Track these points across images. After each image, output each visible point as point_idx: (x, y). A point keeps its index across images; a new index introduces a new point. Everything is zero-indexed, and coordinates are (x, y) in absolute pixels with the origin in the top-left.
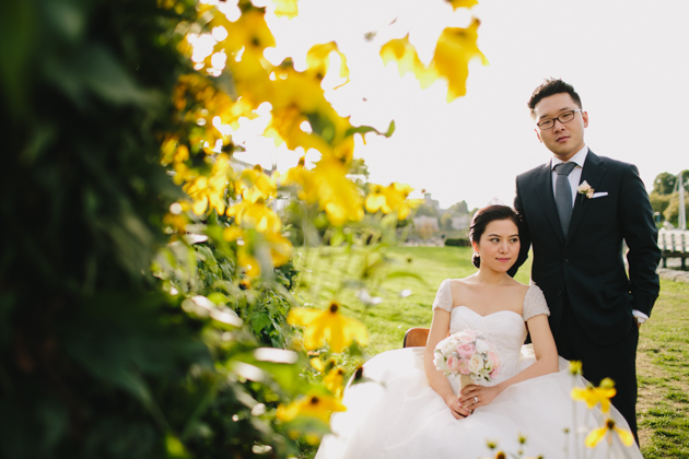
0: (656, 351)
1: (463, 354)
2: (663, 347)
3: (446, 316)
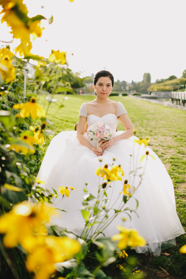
0: (176, 136)
1: (101, 130)
2: (179, 135)
3: (85, 119)
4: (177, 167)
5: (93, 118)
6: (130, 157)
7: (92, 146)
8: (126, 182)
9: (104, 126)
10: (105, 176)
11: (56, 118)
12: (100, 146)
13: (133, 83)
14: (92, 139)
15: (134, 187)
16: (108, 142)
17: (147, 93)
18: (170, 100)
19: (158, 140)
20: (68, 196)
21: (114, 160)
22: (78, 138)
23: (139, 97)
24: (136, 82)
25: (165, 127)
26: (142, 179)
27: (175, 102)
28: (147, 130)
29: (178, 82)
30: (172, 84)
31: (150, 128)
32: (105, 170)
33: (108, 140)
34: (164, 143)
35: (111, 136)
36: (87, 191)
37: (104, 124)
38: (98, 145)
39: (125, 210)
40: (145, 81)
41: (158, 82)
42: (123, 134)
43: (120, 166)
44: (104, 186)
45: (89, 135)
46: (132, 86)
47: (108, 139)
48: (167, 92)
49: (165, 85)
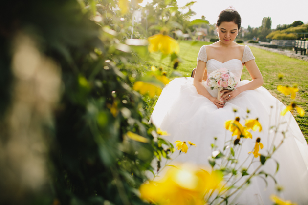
0: (303, 92)
1: (225, 78)
2: (306, 90)
3: (204, 64)
4: (306, 128)
5: (213, 63)
6: (270, 109)
7: (212, 97)
8: (258, 140)
9: (228, 73)
10: (236, 131)
11: (163, 64)
12: (222, 96)
13: (249, 29)
14: (212, 88)
15: (274, 147)
16: (231, 92)
17: (265, 41)
18: (294, 49)
19: (281, 95)
20: (186, 152)
21: (248, 112)
22: (194, 85)
23: (256, 45)
24: (253, 28)
25: (289, 81)
26: (284, 137)
27: (299, 53)
28: (267, 82)
29: (304, 28)
30: (297, 31)
31: (270, 80)
32: (237, 123)
33: (232, 91)
34: (289, 98)
35: (235, 85)
36: (216, 147)
37: (228, 71)
38: (219, 95)
39: (260, 173)
40: (264, 27)
41: (279, 29)
42: (250, 83)
43: (257, 119)
44: (237, 142)
45: (210, 83)
46: (248, 32)
47: (232, 89)
48: (290, 41)
49: (288, 33)
